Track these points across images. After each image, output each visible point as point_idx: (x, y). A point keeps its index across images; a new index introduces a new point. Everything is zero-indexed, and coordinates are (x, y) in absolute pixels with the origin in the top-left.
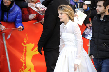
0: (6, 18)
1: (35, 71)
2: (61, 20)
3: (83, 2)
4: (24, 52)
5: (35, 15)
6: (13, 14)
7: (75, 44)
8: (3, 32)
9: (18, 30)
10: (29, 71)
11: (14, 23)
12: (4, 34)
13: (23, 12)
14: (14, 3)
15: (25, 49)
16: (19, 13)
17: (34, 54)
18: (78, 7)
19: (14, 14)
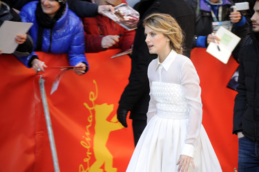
0: (48, 44)
1: (115, 169)
2: (152, 51)
3: (230, 3)
4: (89, 123)
5: (116, 38)
6: (64, 35)
7: (181, 110)
8: (41, 76)
9: (76, 73)
10: (102, 170)
11: (66, 54)
12: (42, 81)
13: (86, 29)
14: (67, 6)
15: (91, 116)
16: (78, 32)
17: (113, 130)
18: (220, 16)
19: (67, 35)
